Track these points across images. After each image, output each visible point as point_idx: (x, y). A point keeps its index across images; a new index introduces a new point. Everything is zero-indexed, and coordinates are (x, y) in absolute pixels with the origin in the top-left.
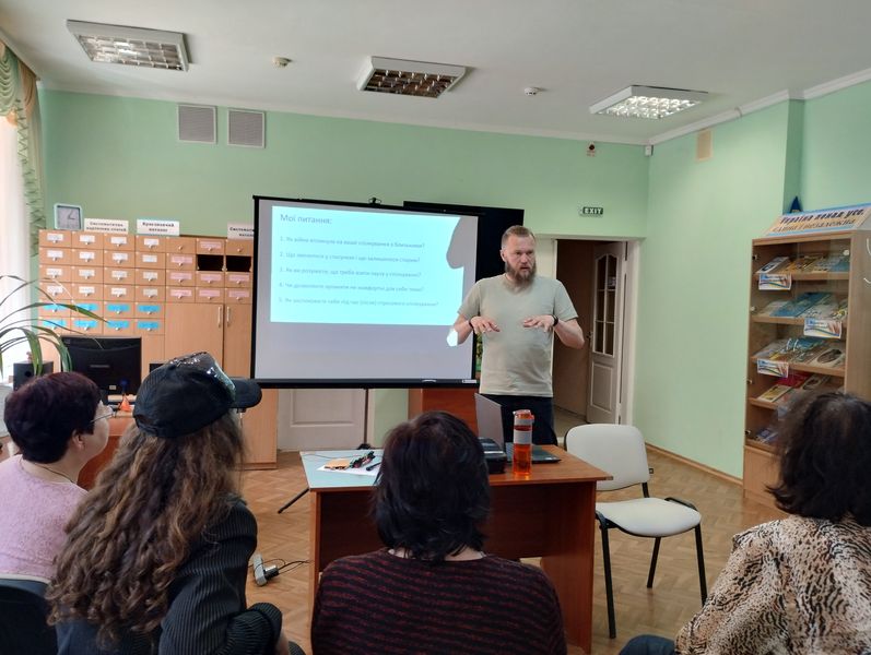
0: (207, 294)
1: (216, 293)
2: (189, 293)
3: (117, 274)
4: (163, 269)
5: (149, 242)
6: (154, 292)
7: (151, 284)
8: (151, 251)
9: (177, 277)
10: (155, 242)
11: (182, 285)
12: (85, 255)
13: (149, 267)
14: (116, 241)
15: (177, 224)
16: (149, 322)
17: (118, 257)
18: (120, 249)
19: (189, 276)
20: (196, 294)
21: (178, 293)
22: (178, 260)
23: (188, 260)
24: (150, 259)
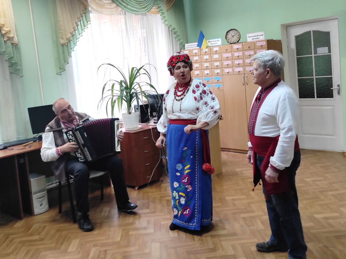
0: (237, 70)
1: (241, 69)
2: (231, 70)
4: (221, 60)
5: (215, 49)
6: (218, 71)
7: (217, 67)
8: (216, 52)
9: (226, 63)
10: (217, 49)
11: (228, 66)
12: (196, 58)
13: (216, 61)
14: (204, 51)
16: (218, 84)
17: (205, 57)
18: (206, 54)
19: (230, 62)
20: (233, 70)
21: (226, 70)
22: (225, 55)
23: (229, 55)
24: (216, 56)
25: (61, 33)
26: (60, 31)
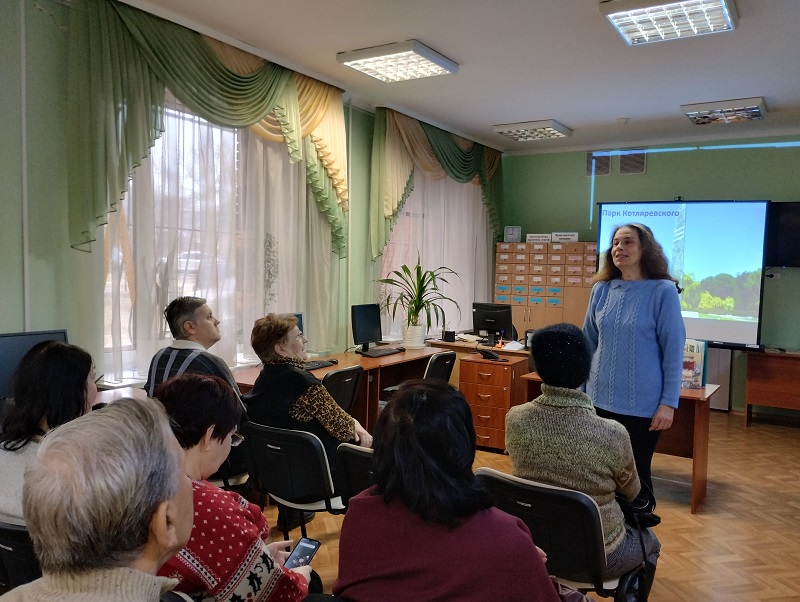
2: (578, 280)
3: (537, 268)
4: (563, 264)
5: (555, 247)
7: (556, 274)
8: (557, 252)
9: (571, 269)
10: (559, 247)
11: (575, 274)
12: (520, 257)
13: (555, 264)
14: (537, 247)
15: (576, 234)
16: (554, 299)
17: (538, 257)
18: (539, 252)
19: (579, 269)
21: (571, 280)
22: (571, 258)
23: (580, 258)
24: (557, 258)
25: (387, 200)
26: (386, 197)
